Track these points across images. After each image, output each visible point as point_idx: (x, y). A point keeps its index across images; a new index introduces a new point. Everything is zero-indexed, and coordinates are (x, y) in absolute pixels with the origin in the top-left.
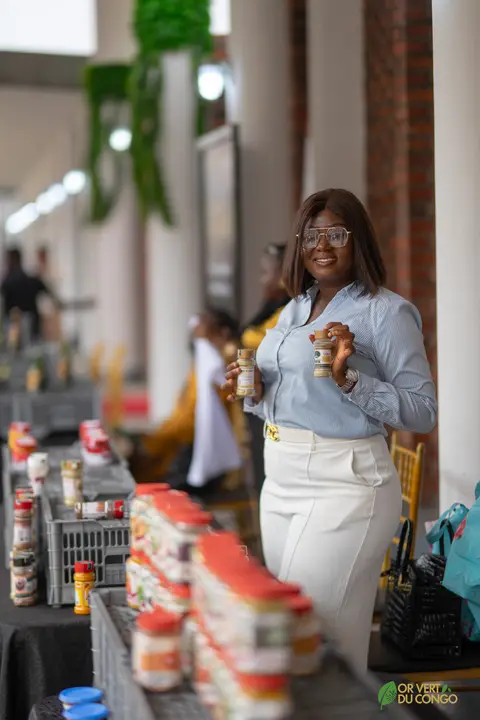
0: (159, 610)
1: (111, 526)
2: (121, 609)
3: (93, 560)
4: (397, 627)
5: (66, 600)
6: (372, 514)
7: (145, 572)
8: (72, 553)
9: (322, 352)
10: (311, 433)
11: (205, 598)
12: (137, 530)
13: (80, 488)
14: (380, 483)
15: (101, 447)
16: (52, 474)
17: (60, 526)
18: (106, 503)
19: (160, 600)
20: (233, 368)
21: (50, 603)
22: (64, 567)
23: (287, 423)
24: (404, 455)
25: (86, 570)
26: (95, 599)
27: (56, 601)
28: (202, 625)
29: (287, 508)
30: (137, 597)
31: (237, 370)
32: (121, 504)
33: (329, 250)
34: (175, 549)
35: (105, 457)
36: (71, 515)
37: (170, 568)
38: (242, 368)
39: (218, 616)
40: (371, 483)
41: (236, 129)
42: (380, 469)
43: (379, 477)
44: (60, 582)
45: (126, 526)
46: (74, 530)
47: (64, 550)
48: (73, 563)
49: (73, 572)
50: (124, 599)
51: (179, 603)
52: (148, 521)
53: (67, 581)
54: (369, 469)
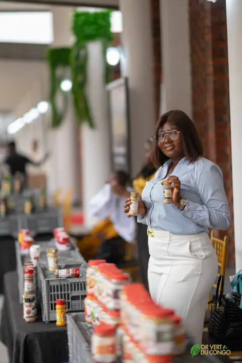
0: (103, 324)
1: (74, 281)
2: (83, 323)
3: (65, 298)
4: (216, 329)
5: (52, 319)
6: (200, 273)
7: (94, 304)
8: (54, 295)
9: (165, 191)
10: (168, 232)
11: (128, 317)
12: (90, 284)
13: (57, 262)
14: (204, 257)
15: (65, 241)
16: (42, 255)
17: (48, 282)
18: (71, 269)
19: (103, 318)
20: (128, 201)
21: (44, 320)
22: (50, 302)
23: (157, 228)
24: (217, 242)
25: (62, 303)
26: (70, 318)
27: (47, 320)
28: (127, 331)
29: (160, 270)
30: (90, 317)
31: (129, 202)
32: (78, 270)
33: (170, 142)
34: (110, 292)
35: (68, 246)
36: (53, 276)
37: (108, 302)
38: (132, 201)
39: (136, 326)
40: (200, 257)
41: (126, 80)
42: (204, 250)
43: (204, 254)
44: (49, 310)
45: (84, 280)
46: (55, 283)
47: (50, 293)
48: (55, 300)
49: (55, 305)
50: (84, 318)
51: (114, 320)
52: (96, 279)
53: (52, 309)
54: (198, 250)
